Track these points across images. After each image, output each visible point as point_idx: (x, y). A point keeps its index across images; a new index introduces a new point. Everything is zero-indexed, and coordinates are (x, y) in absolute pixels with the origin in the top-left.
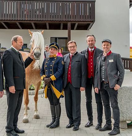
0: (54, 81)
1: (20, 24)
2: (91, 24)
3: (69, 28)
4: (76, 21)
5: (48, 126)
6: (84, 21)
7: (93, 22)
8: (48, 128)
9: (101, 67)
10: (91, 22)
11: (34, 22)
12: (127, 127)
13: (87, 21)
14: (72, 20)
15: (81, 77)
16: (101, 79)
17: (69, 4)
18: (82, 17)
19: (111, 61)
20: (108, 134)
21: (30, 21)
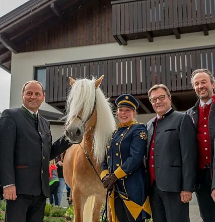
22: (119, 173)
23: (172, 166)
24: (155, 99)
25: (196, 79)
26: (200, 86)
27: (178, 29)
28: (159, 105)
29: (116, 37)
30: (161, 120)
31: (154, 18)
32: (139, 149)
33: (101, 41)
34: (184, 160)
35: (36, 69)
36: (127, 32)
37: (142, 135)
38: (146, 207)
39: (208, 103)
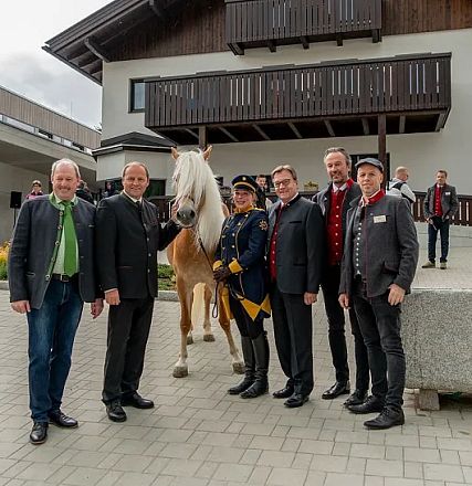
0: (239, 273)
1: (263, 127)
2: (442, 115)
3: (382, 131)
4: (398, 111)
5: (233, 392)
6: (421, 110)
7: (446, 109)
8: (237, 398)
9: (353, 236)
10: (438, 109)
11: (294, 120)
12: (438, 407)
13: (429, 110)
14: (388, 108)
15: (305, 264)
16: (353, 269)
17: (387, 70)
18: (414, 99)
19: (380, 219)
20: (365, 424)
21: (284, 118)
22: (234, 266)
23: (295, 265)
24: (278, 184)
25: (330, 159)
26: (333, 169)
27: (307, 37)
28: (283, 191)
29: (231, 46)
30: (285, 208)
31: (278, 23)
32: (258, 241)
33: (212, 49)
34: (310, 257)
35: (133, 82)
36: (244, 40)
37: (263, 224)
38: (265, 306)
39: (342, 189)
